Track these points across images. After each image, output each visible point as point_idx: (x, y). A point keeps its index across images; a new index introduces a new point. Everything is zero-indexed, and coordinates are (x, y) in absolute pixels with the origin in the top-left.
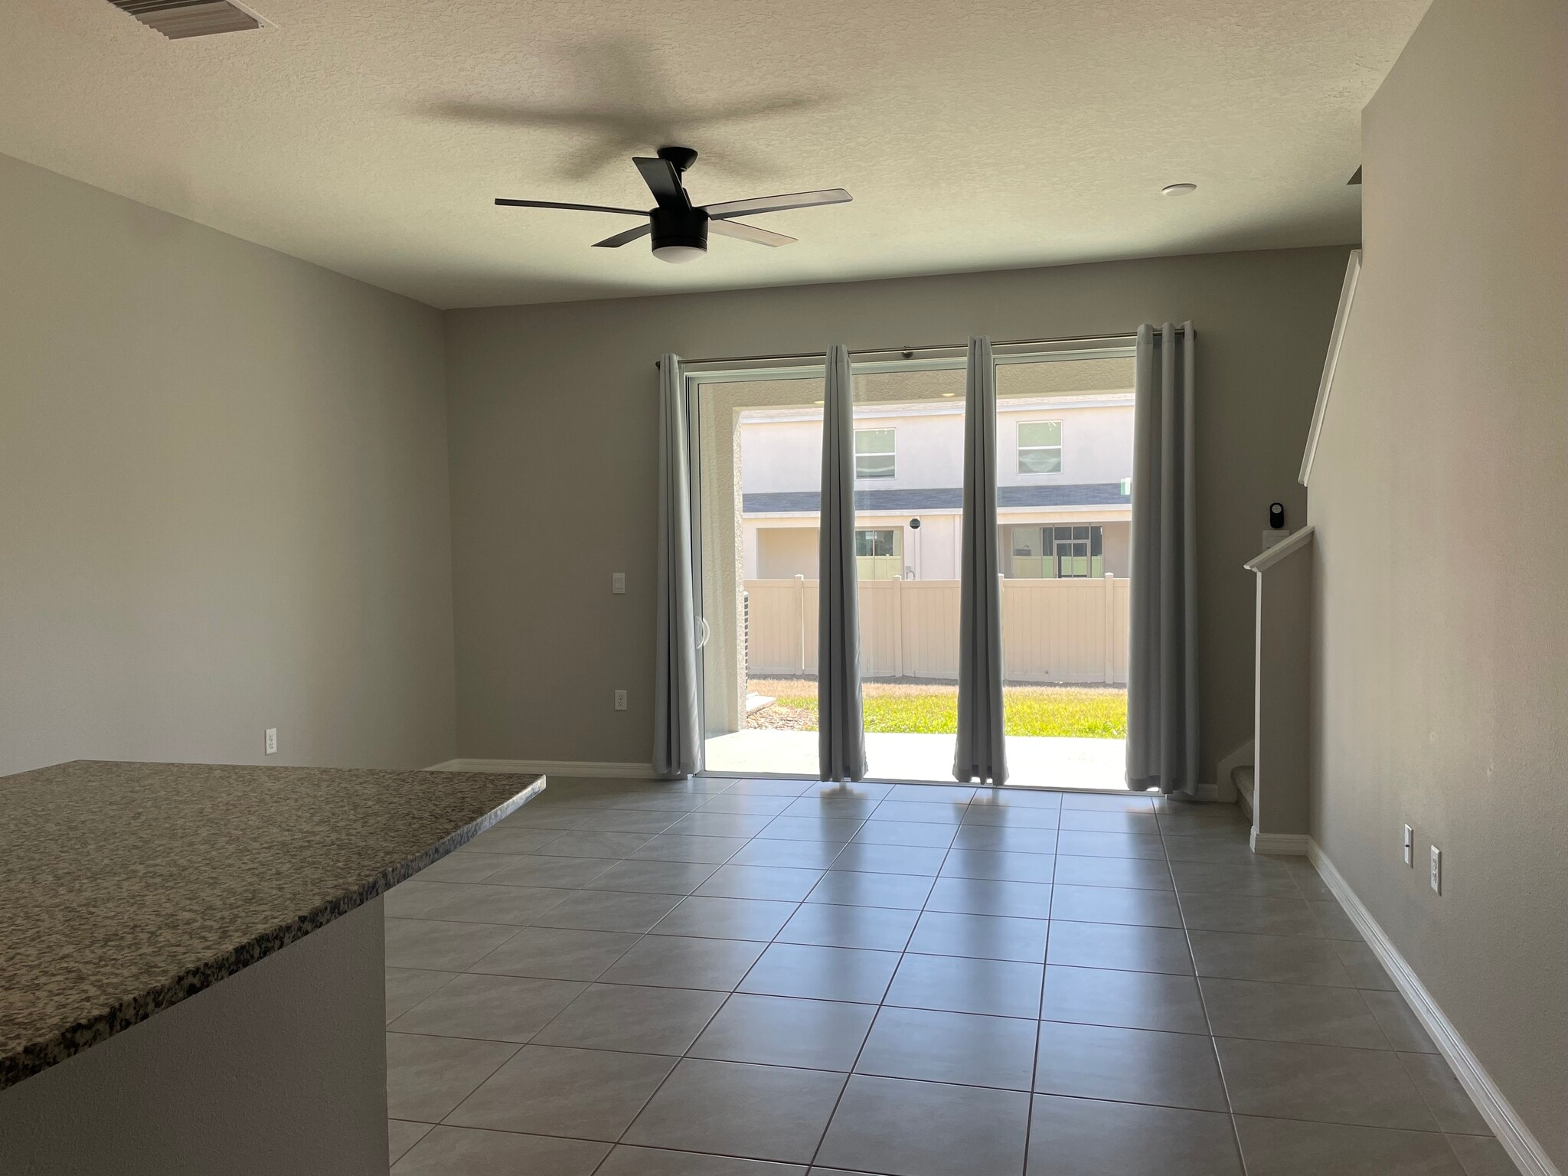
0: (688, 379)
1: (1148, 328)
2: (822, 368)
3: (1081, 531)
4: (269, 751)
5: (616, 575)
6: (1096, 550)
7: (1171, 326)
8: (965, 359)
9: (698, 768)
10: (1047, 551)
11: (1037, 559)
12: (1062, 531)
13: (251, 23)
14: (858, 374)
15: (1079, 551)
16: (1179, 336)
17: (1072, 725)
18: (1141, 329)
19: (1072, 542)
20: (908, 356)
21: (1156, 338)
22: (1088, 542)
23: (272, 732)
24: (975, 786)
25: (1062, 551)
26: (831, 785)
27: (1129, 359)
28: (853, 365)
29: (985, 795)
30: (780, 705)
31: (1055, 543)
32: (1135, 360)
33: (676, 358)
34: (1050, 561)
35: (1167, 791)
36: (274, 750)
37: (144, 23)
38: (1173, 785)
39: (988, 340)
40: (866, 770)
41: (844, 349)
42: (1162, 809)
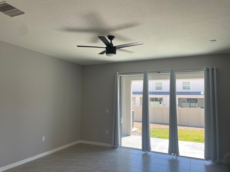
0: (120, 76)
1: (206, 68)
2: (143, 75)
3: (194, 99)
4: (43, 141)
5: (107, 110)
6: (196, 102)
7: (211, 67)
8: (170, 73)
9: (120, 146)
10: (188, 102)
11: (186, 103)
12: (190, 99)
13: (23, 13)
14: (149, 75)
15: (193, 102)
16: (213, 69)
17: (193, 139)
18: (205, 68)
19: (192, 101)
20: (159, 73)
21: (208, 70)
22: (195, 101)
23: (44, 137)
24: (172, 155)
25: (190, 102)
26: (144, 152)
27: (203, 73)
28: (149, 74)
29: (175, 157)
30: (139, 130)
31: (189, 101)
32: (204, 74)
33: (118, 73)
34: (188, 104)
35: (213, 161)
36: (44, 140)
37: (5, 14)
38: (214, 160)
39: (174, 70)
40: (151, 150)
41: (147, 71)
42: (212, 165)
